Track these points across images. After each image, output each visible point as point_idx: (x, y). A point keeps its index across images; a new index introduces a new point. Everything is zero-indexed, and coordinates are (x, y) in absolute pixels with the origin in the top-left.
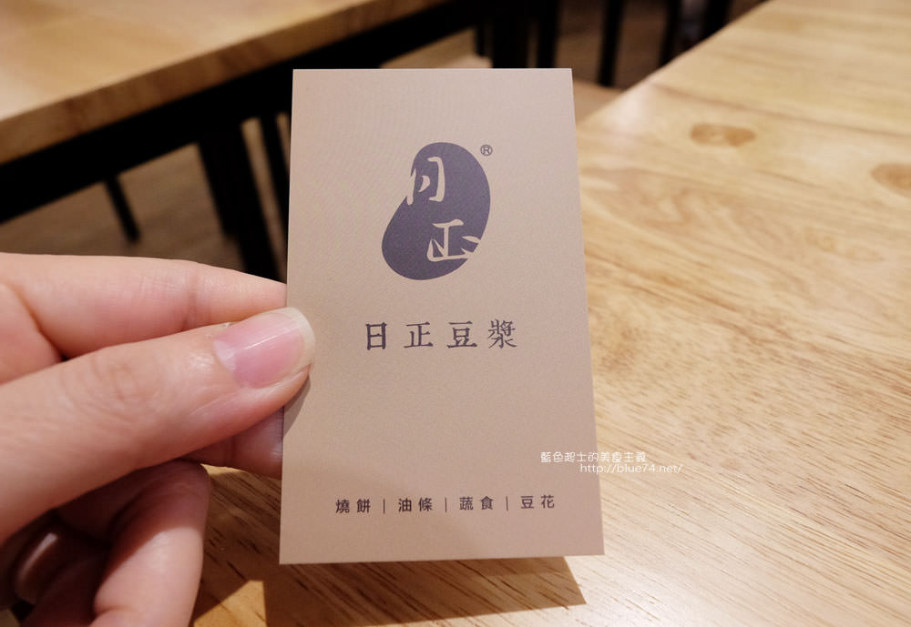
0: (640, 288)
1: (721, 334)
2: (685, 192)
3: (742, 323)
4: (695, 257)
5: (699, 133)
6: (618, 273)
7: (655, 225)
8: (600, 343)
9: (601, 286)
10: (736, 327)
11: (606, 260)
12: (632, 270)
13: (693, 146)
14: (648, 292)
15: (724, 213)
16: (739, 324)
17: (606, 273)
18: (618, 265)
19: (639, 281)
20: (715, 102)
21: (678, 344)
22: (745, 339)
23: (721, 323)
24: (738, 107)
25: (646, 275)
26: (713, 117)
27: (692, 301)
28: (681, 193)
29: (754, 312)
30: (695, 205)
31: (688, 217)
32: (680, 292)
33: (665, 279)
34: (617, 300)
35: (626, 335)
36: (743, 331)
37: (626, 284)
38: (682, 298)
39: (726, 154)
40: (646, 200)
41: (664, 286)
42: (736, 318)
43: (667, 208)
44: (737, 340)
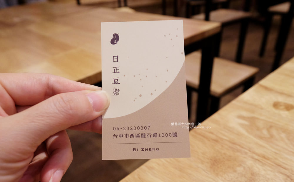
0: (256, 159)
1: (281, 177)
2: (271, 127)
3: (289, 174)
4: (274, 150)
5: (276, 105)
6: (250, 154)
7: (261, 138)
8: (245, 176)
9: (245, 157)
10: (286, 175)
11: (246, 149)
12: (254, 153)
13: (274, 110)
14: (259, 160)
15: (283, 135)
16: (288, 174)
17: (246, 153)
18: (250, 151)
19: (256, 157)
20: (282, 93)
21: (268, 179)
22: (289, 179)
23: (282, 173)
24: (289, 96)
25: (259, 155)
26: (281, 99)
27: (272, 165)
28: (270, 127)
29: (292, 171)
30: (274, 132)
31: (272, 136)
32: (269, 162)
33: (264, 157)
34: (249, 162)
35: (253, 174)
36: (288, 177)
37: (252, 158)
38: (270, 164)
39: (285, 113)
40: (258, 129)
41: (264, 159)
42: (287, 172)
43: (265, 132)
44: (287, 179)
